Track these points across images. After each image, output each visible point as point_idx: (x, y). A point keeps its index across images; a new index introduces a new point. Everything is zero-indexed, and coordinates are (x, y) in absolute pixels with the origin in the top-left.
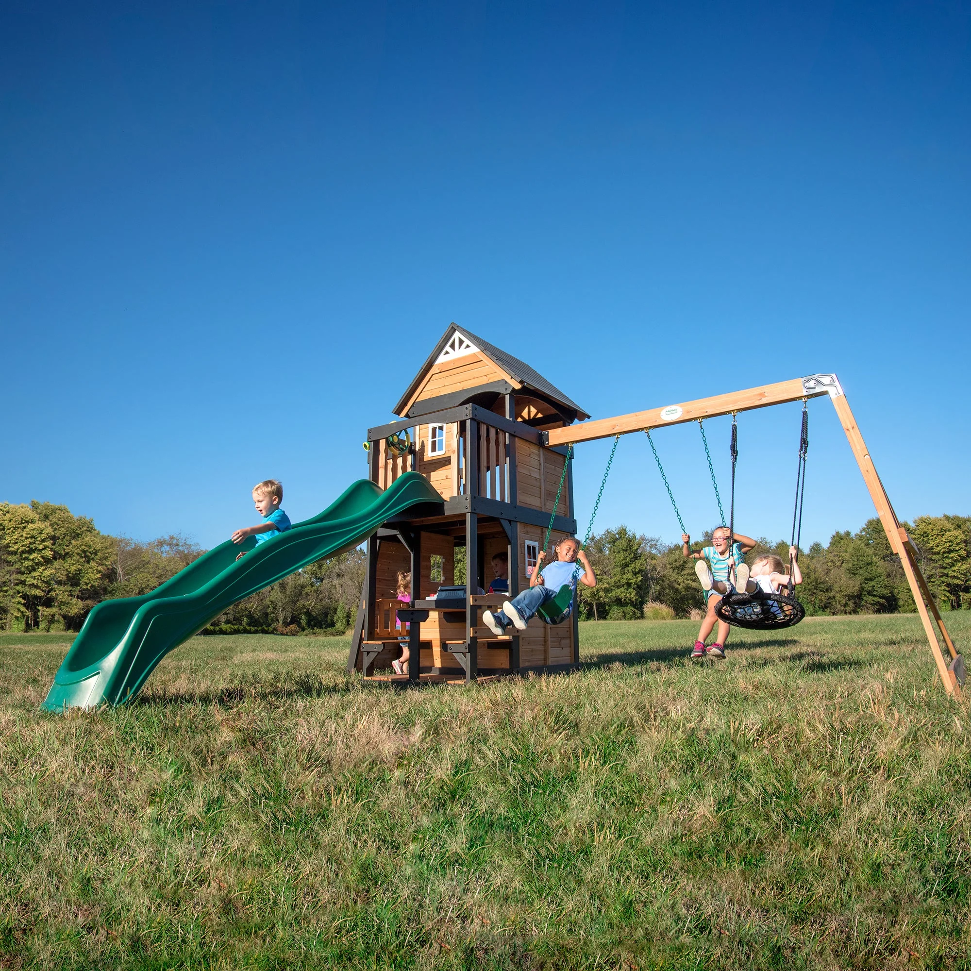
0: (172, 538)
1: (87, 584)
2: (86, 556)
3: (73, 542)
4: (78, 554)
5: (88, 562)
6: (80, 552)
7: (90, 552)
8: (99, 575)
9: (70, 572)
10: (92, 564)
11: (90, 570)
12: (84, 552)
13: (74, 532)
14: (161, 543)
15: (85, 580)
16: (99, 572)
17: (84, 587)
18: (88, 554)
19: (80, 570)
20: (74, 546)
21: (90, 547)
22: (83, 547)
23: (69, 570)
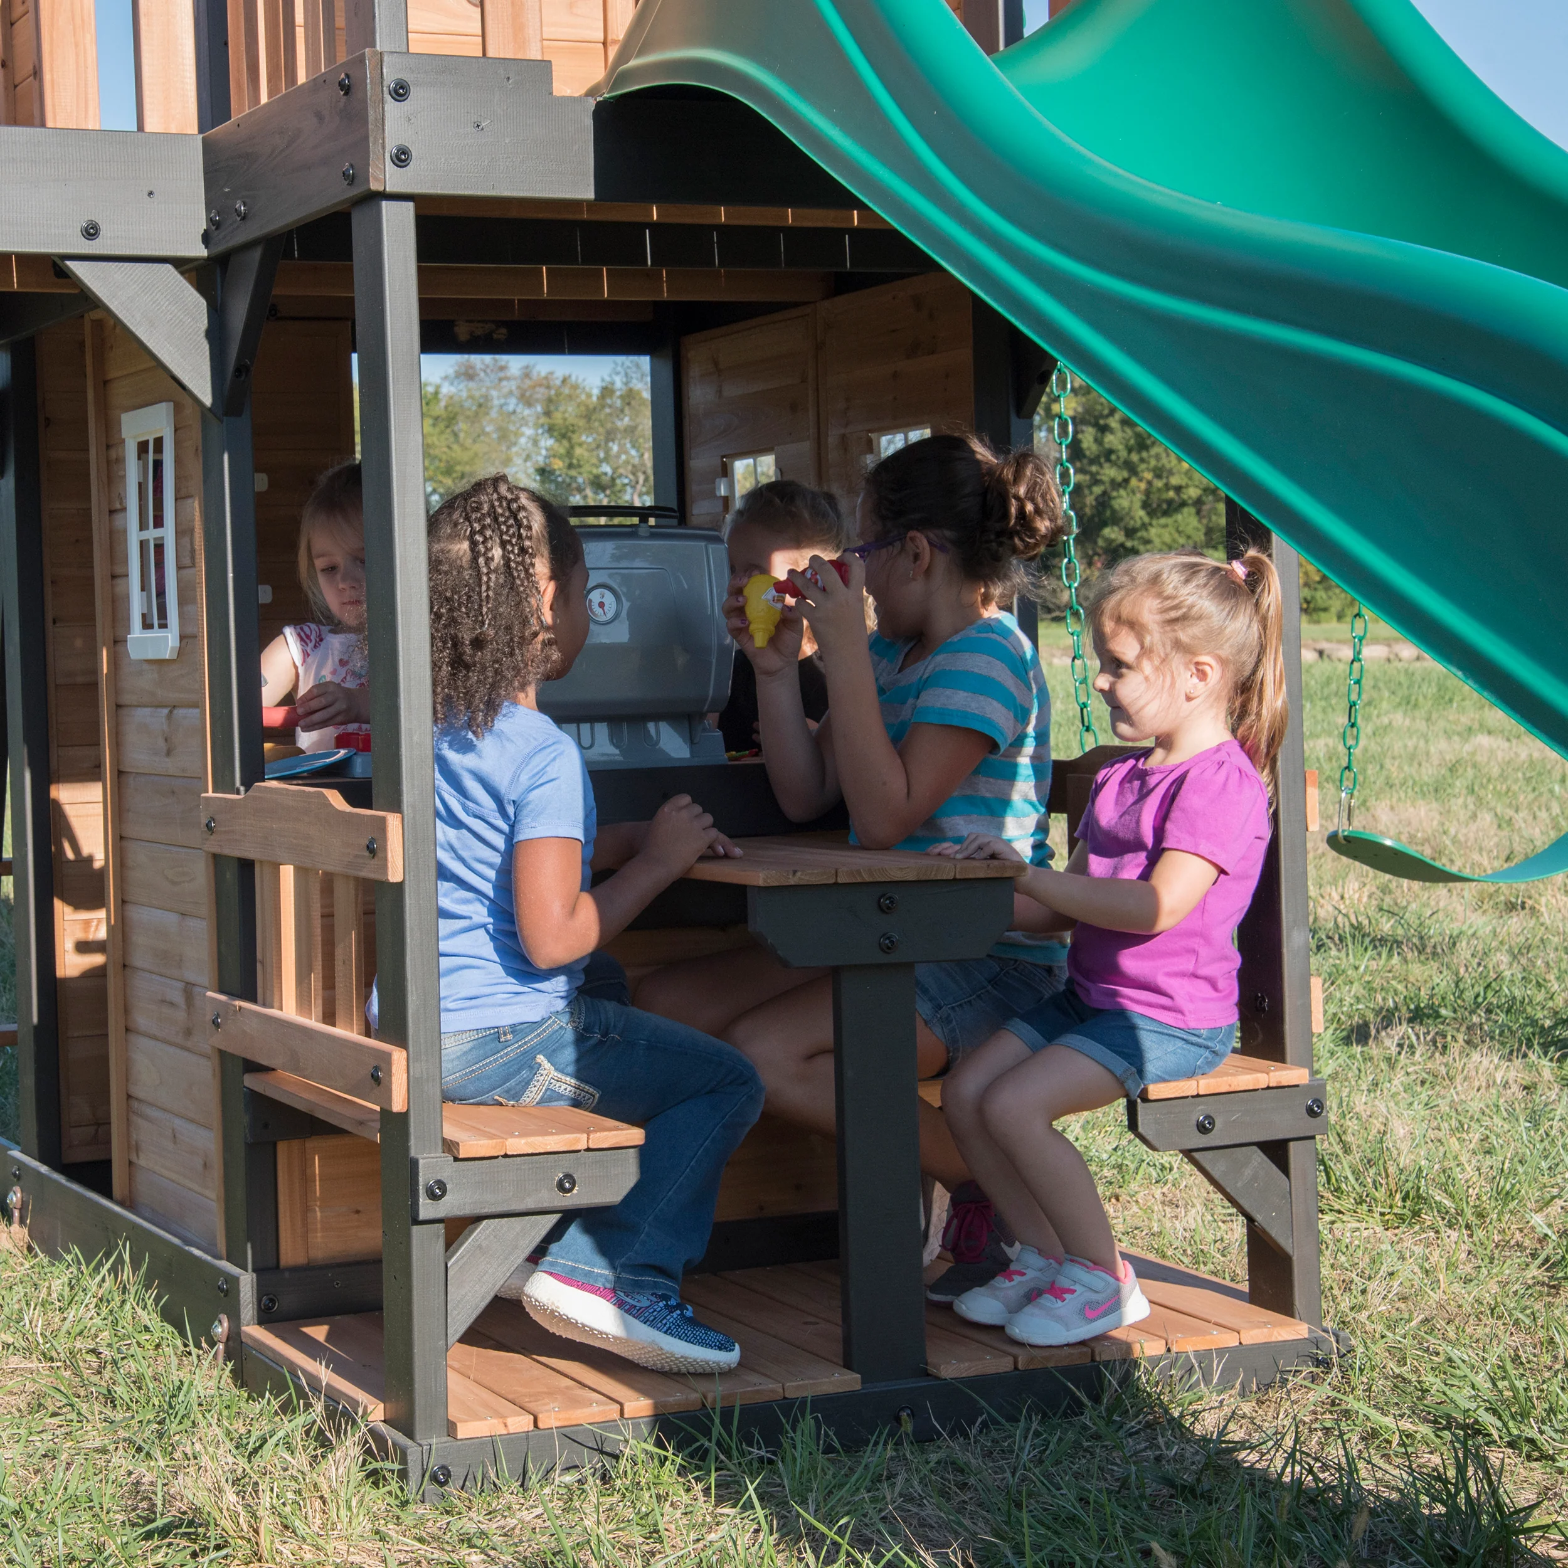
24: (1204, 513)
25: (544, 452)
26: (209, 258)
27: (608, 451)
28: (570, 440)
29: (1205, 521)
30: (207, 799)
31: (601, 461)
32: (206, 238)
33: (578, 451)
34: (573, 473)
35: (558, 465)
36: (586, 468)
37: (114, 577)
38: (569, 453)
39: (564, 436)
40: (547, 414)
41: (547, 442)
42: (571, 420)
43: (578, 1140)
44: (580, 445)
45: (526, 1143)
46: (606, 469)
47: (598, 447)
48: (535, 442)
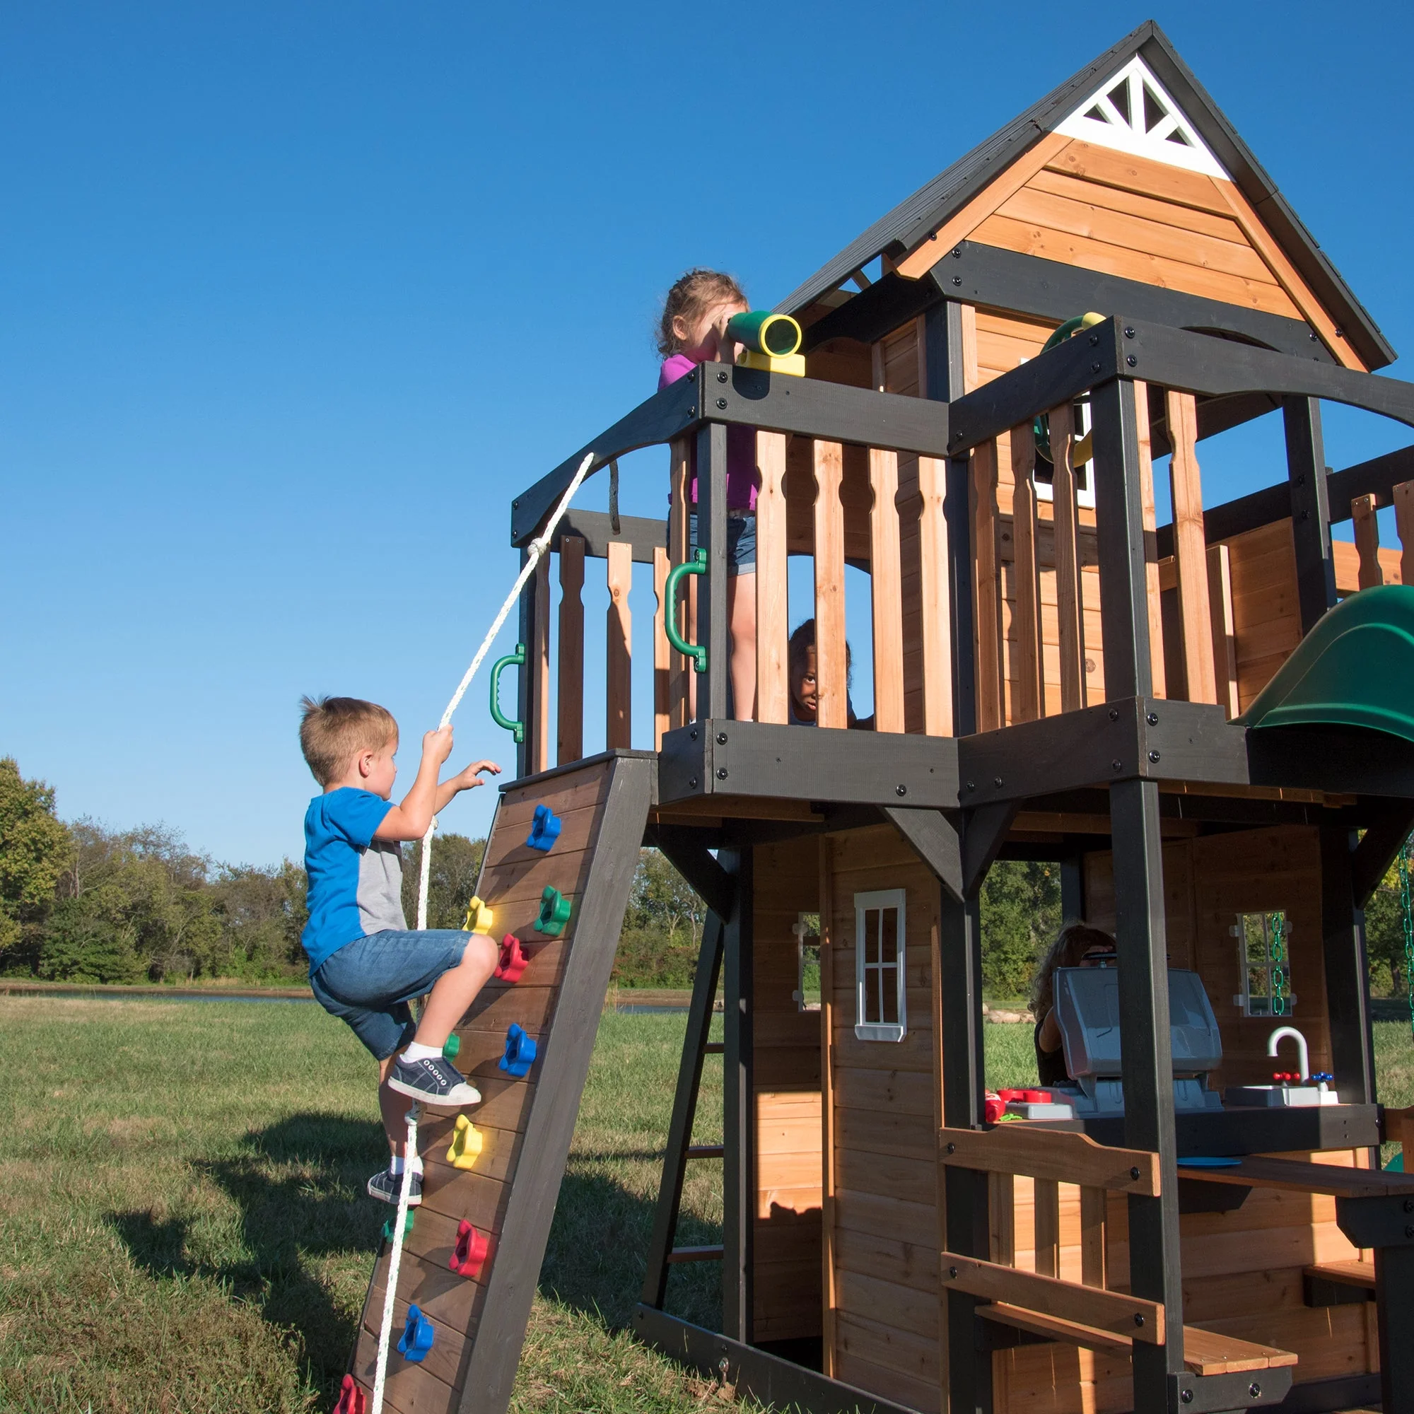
0: (148, 833)
1: (32, 896)
2: (37, 850)
3: (19, 824)
4: (26, 845)
5: (38, 860)
6: (29, 842)
7: (43, 844)
8: (53, 884)
9: (8, 874)
10: (45, 863)
11: (41, 874)
12: (34, 841)
13: (22, 808)
14: (132, 839)
15: (31, 888)
16: (53, 878)
17: (28, 901)
18: (40, 845)
19: (26, 872)
20: (20, 832)
21: (44, 833)
22: (34, 834)
23: (9, 870)
24: (989, 933)
25: (643, 889)
26: (961, 809)
27: (678, 889)
28: (658, 882)
29: (989, 937)
30: (943, 1130)
31: (674, 894)
32: (960, 796)
33: (662, 889)
34: (659, 900)
35: (651, 895)
36: (667, 897)
37: (835, 988)
38: (658, 890)
39: (655, 880)
40: (647, 869)
41: (645, 883)
42: (660, 872)
43: (1263, 1362)
44: (664, 885)
45: (1238, 1365)
46: (677, 898)
47: (673, 887)
48: (639, 884)
